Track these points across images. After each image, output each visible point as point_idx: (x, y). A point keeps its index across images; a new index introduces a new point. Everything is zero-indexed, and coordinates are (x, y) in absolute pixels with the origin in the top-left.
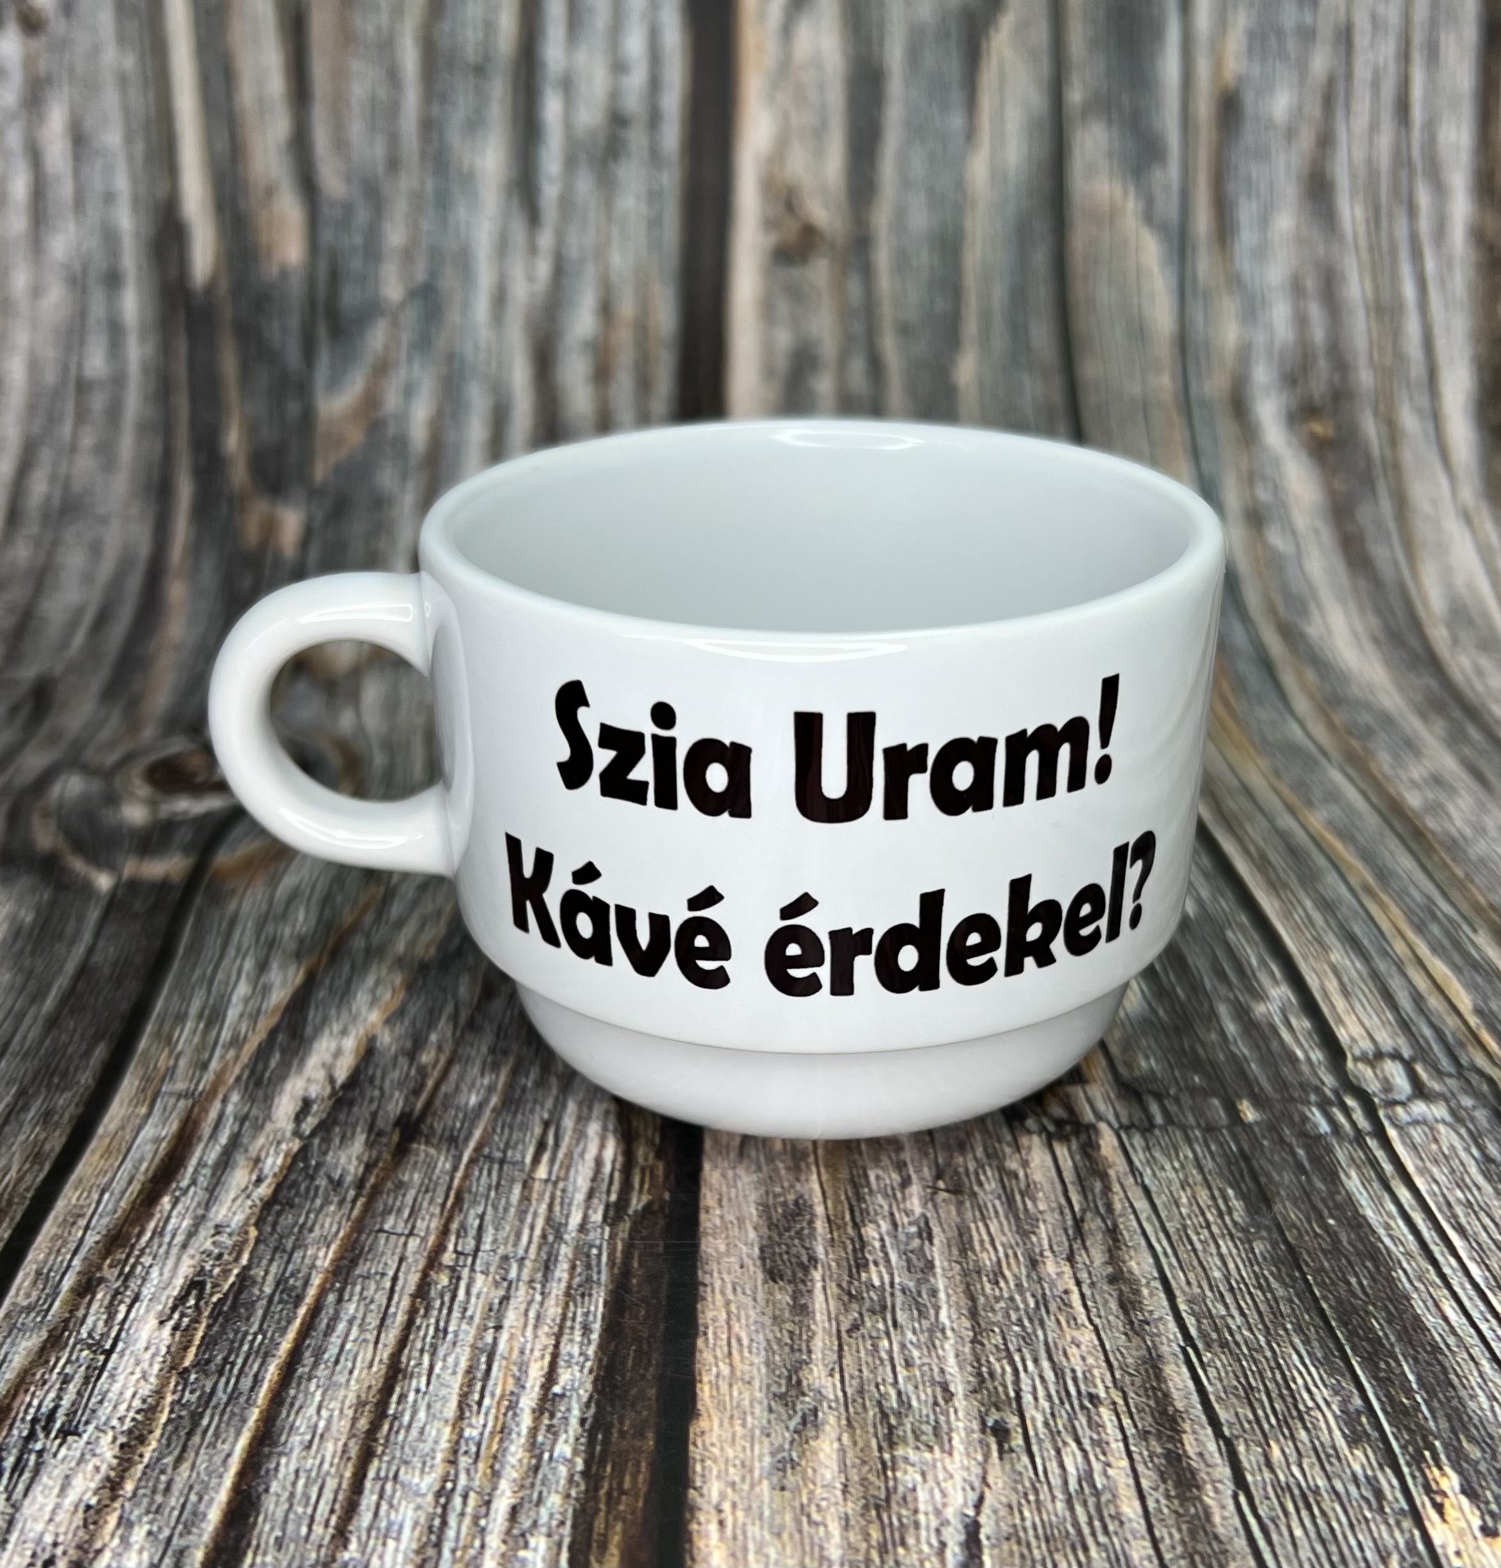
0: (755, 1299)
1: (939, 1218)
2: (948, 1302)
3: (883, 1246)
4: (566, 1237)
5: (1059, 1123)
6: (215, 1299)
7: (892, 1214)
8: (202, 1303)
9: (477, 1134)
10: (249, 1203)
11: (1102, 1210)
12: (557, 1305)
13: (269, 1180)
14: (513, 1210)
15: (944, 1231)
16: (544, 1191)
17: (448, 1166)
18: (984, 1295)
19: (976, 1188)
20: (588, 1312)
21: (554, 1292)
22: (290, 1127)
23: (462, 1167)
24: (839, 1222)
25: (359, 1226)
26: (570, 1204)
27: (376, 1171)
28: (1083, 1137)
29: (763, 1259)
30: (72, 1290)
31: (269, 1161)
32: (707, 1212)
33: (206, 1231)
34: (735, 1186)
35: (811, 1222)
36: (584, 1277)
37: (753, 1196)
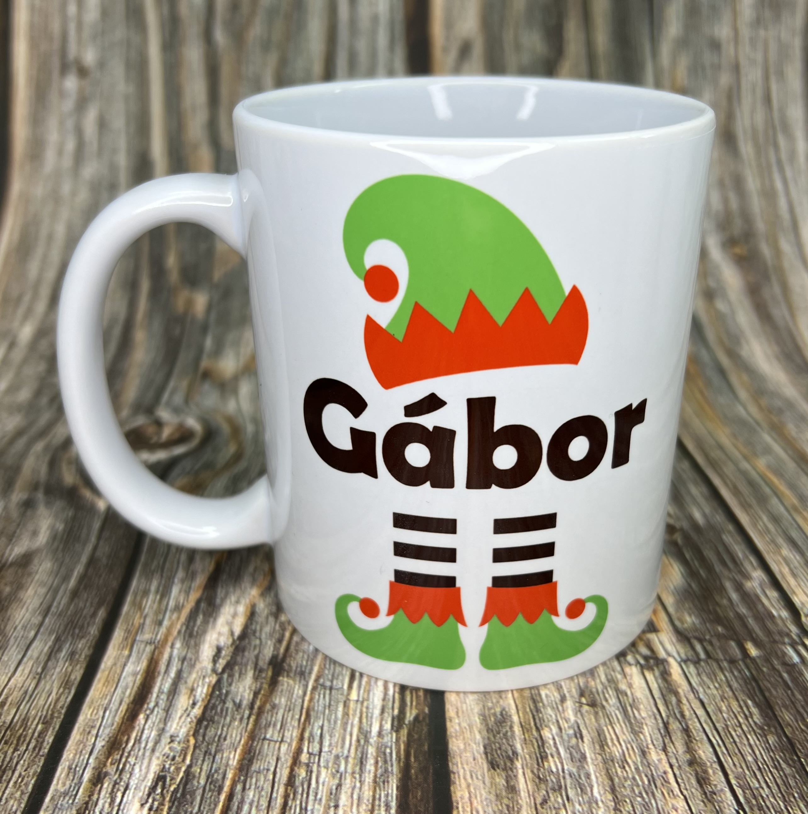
0: (484, 783)
1: (585, 723)
2: (597, 782)
3: (555, 743)
4: (371, 741)
5: (646, 658)
6: (172, 789)
7: (558, 721)
8: (165, 791)
9: (316, 669)
10: (189, 720)
11: (678, 716)
12: (369, 789)
13: (199, 704)
14: (339, 722)
15: (589, 733)
16: (356, 708)
17: (301, 692)
18: (617, 776)
19: (604, 703)
20: (388, 794)
21: (367, 780)
22: (210, 666)
23: (309, 693)
24: (528, 726)
25: (252, 737)
26: (372, 717)
27: (260, 696)
28: (661, 667)
29: (486, 753)
30: (90, 781)
31: (199, 690)
32: (451, 721)
33: (165, 740)
34: (466, 703)
35: (511, 727)
36: (383, 770)
37: (476, 710)
